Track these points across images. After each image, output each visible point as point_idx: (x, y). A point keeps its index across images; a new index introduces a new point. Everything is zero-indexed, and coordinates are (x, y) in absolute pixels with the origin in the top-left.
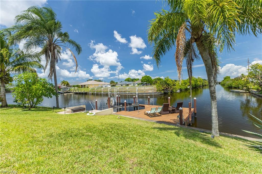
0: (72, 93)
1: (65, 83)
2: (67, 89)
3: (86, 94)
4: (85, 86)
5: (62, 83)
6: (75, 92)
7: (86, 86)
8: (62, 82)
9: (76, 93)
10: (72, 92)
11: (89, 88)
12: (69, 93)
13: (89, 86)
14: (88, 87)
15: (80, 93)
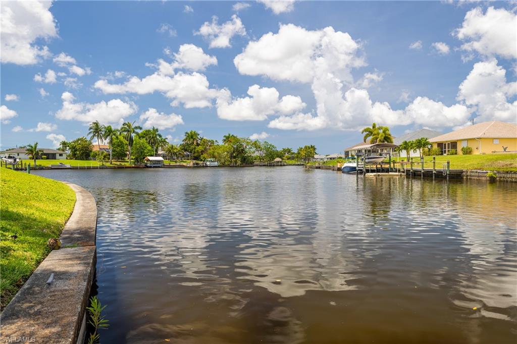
0: (396, 172)
1: (375, 132)
2: (381, 155)
3: (457, 178)
4: (454, 145)
5: (365, 133)
6: (408, 171)
7: (460, 147)
8: (365, 130)
9: (413, 175)
10: (398, 166)
11: (476, 153)
12: (387, 171)
13: (474, 148)
14: (467, 152)
15: (427, 176)
